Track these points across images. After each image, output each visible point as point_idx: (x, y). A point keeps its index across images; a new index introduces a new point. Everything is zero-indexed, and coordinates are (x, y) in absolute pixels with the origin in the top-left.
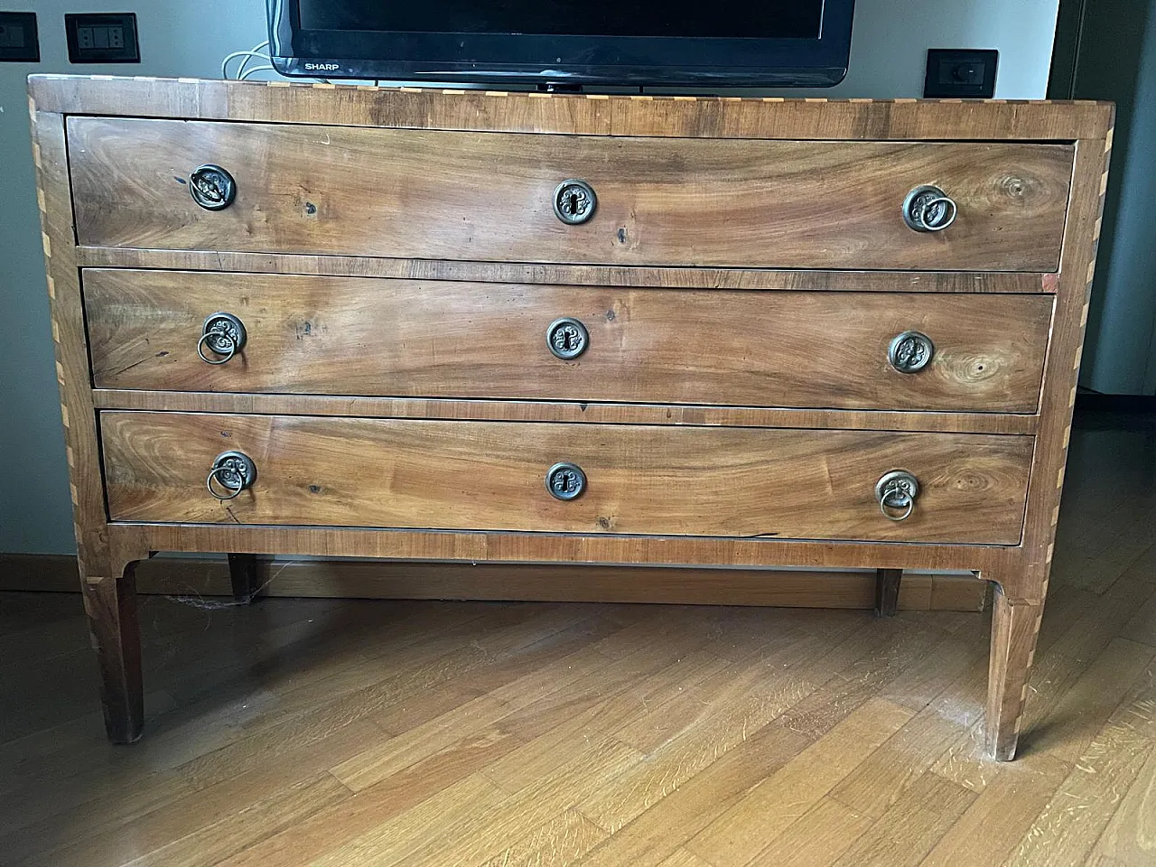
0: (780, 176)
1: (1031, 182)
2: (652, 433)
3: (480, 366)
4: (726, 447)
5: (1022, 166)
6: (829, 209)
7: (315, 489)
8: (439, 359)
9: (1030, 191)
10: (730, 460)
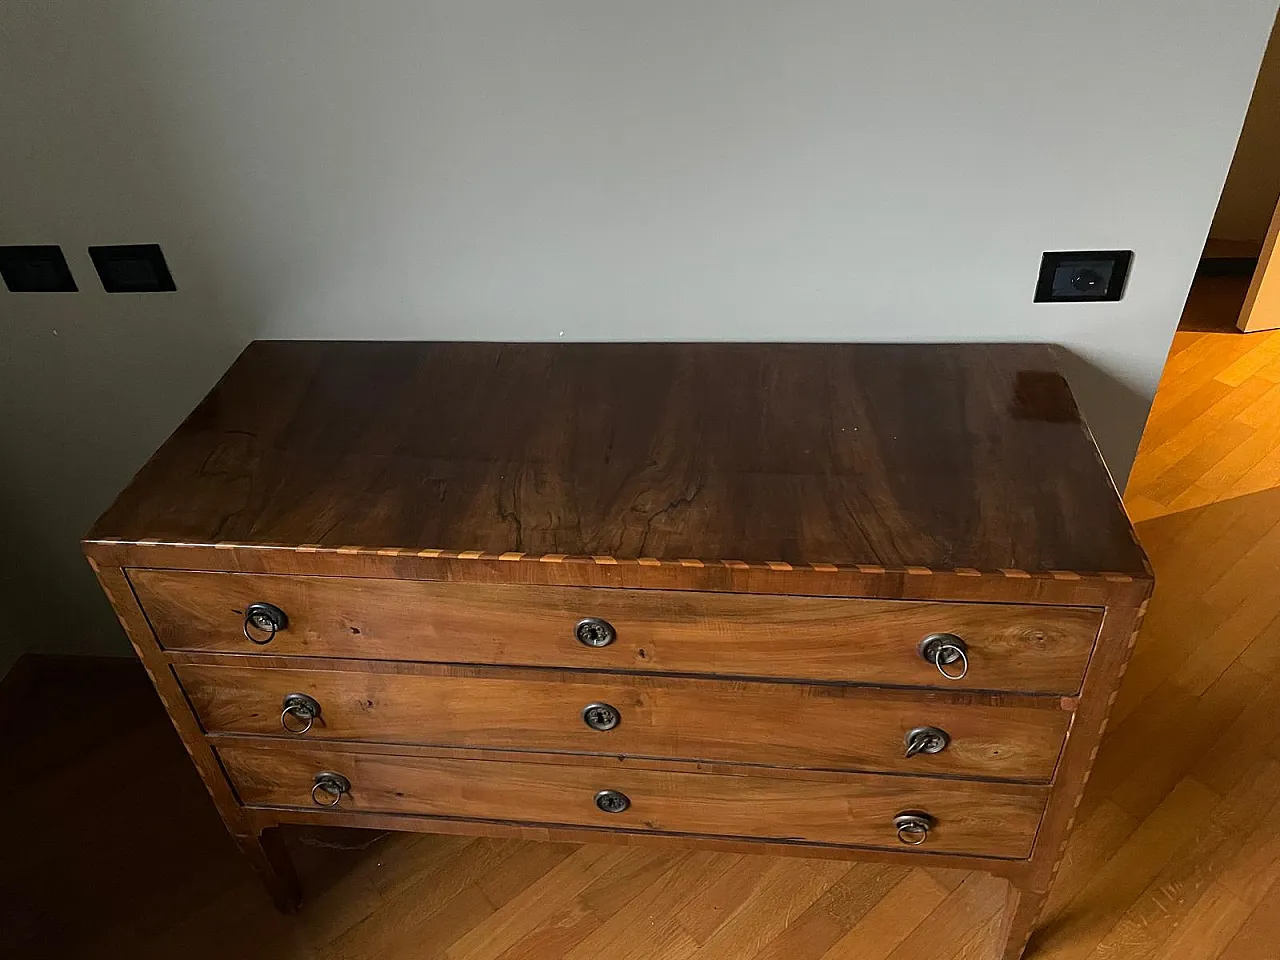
0: (796, 622)
1: (1054, 634)
2: (685, 777)
3: (525, 730)
4: (753, 789)
5: (1046, 622)
6: (844, 645)
7: (400, 794)
8: (487, 726)
9: (1052, 639)
10: (757, 797)
